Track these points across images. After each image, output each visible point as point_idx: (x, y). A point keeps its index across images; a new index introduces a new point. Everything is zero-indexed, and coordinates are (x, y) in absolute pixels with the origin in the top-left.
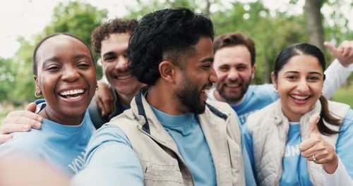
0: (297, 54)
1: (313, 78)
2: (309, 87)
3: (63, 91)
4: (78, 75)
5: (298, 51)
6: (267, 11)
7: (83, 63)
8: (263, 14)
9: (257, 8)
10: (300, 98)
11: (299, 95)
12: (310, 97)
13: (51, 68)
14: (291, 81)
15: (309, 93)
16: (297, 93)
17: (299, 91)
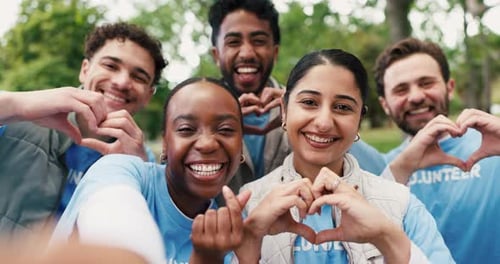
0: (321, 62)
1: (344, 107)
2: (335, 123)
3: (194, 163)
4: (217, 144)
5: (324, 58)
6: (336, 15)
7: (226, 127)
8: (329, 21)
9: (322, 10)
10: (317, 139)
11: (317, 135)
12: (335, 139)
13: (183, 130)
14: (307, 109)
15: (334, 133)
16: (314, 130)
17: (317, 127)
